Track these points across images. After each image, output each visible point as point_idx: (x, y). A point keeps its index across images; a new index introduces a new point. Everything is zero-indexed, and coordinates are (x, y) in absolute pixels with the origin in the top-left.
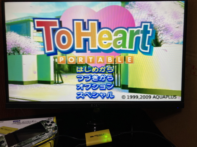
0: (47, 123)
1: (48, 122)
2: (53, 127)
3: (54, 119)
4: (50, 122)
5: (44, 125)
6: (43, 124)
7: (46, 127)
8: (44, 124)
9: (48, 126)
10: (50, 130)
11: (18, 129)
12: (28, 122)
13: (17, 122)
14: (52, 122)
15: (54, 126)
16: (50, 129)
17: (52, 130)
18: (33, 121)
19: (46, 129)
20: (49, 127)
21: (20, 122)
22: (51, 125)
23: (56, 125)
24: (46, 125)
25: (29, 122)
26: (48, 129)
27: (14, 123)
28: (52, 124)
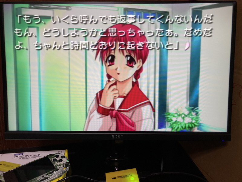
0: (56, 158)
1: (58, 156)
2: (64, 164)
3: (65, 153)
4: (60, 156)
5: (52, 161)
6: (50, 159)
7: (55, 163)
8: (53, 159)
9: (57, 162)
10: (60, 167)
11: (20, 165)
12: (32, 156)
13: (20, 156)
14: (63, 157)
15: (65, 162)
16: (60, 165)
17: (62, 167)
18: (39, 155)
19: (55, 165)
20: (58, 164)
21: (23, 155)
22: (61, 161)
23: (68, 161)
24: (55, 160)
25: (34, 156)
26: (57, 165)
27: (15, 157)
28: (62, 159)
